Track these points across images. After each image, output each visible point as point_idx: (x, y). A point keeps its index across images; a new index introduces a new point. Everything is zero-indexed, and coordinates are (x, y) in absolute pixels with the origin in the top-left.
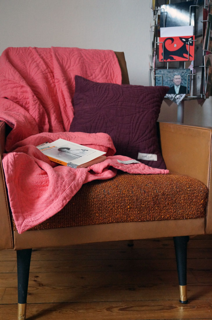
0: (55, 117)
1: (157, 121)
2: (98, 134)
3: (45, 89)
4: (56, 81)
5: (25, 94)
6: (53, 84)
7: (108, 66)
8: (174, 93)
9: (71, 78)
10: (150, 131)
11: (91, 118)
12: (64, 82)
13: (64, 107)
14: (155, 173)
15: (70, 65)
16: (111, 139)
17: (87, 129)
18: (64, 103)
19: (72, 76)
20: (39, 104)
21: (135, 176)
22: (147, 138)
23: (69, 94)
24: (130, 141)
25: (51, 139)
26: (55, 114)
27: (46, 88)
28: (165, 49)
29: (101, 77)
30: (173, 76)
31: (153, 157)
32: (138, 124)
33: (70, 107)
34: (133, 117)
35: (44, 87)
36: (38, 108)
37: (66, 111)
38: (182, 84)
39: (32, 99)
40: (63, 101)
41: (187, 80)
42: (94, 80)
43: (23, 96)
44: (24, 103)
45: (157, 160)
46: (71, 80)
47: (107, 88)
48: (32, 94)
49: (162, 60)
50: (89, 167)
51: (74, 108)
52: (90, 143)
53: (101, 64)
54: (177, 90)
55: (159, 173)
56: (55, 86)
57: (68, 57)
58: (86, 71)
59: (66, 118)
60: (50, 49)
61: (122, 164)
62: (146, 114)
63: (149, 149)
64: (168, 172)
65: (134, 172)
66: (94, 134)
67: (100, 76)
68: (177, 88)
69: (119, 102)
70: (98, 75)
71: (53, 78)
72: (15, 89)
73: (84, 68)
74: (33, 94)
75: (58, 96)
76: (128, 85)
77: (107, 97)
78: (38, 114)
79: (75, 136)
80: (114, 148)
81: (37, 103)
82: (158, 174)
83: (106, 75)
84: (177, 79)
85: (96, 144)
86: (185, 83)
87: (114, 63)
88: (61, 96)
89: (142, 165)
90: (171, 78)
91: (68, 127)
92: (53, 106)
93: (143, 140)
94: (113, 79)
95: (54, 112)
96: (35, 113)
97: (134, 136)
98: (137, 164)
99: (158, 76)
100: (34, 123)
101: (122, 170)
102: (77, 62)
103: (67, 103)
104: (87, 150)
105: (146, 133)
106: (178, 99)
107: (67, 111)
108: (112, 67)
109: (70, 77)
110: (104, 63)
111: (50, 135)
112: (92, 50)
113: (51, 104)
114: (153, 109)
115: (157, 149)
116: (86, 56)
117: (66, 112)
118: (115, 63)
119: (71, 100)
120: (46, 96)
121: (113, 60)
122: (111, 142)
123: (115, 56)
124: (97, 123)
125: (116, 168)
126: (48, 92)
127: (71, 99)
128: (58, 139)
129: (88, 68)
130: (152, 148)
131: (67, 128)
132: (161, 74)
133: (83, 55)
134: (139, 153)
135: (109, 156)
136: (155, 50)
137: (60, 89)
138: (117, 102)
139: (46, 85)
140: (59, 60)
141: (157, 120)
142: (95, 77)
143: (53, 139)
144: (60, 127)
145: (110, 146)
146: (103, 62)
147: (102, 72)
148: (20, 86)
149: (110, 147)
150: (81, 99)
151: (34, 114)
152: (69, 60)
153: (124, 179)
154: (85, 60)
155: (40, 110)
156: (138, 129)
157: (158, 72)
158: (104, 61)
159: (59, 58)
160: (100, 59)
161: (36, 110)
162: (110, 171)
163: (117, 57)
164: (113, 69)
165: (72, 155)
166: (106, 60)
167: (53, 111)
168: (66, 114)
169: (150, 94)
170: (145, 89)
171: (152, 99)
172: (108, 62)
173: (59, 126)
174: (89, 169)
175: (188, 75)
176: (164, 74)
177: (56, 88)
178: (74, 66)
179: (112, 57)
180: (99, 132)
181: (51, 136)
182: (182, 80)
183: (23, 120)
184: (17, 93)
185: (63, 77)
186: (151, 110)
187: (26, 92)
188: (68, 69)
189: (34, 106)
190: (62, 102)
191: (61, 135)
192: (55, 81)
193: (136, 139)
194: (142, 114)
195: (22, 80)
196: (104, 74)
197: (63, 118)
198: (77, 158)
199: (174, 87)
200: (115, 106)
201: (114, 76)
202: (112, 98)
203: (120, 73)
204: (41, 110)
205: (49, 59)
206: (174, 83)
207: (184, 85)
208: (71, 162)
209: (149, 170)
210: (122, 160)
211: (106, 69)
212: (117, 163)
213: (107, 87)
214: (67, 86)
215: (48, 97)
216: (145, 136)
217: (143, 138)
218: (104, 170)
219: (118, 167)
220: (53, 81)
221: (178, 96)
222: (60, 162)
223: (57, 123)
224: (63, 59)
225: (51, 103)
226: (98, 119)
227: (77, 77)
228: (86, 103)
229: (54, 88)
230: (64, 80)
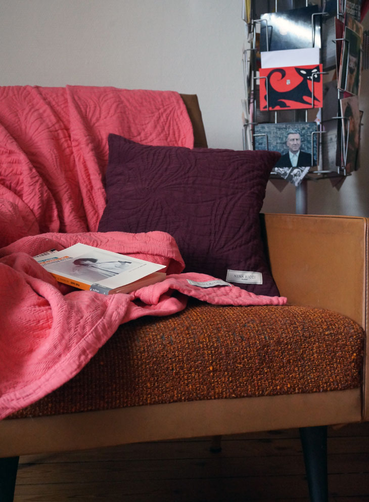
0: (70, 208)
1: (261, 212)
2: (150, 233)
3: (54, 158)
4: (74, 144)
5: (15, 166)
6: (68, 150)
7: (169, 118)
8: (289, 165)
9: (102, 139)
10: (248, 230)
11: (137, 207)
12: (88, 145)
13: (89, 190)
14: (262, 304)
15: (100, 117)
16: (174, 242)
18: (88, 183)
19: (104, 135)
20: (40, 184)
21: (221, 308)
22: (243, 242)
23: (97, 167)
24: (211, 247)
25: (60, 244)
26: (70, 203)
27: (55, 156)
28: (270, 89)
29: (156, 138)
30: (286, 135)
31: (256, 278)
32: (225, 216)
33: (99, 190)
34: (216, 205)
35: (52, 155)
36: (39, 191)
37: (91, 197)
38: (303, 149)
39: (28, 174)
40: (86, 180)
41: (312, 142)
42: (144, 143)
43: (12, 170)
44: (15, 182)
45: (262, 284)
46: (102, 142)
47: (168, 153)
48: (28, 165)
49: (265, 107)
50: (133, 293)
51: (106, 191)
52: (135, 250)
53: (156, 114)
54: (294, 159)
55: (268, 302)
56: (72, 153)
57: (97, 103)
58: (129, 127)
59: (93, 211)
60: (63, 89)
61: (197, 288)
62: (239, 199)
63: (248, 263)
64: (285, 302)
65: (221, 302)
66: (143, 234)
67: (154, 135)
68: (293, 156)
69: (188, 177)
70: (151, 134)
71: (68, 138)
73: (126, 122)
74: (31, 166)
75: (77, 171)
76: (205, 149)
77: (166, 170)
78: (39, 202)
79: (107, 240)
80: (181, 260)
81: (37, 181)
82: (267, 305)
83: (166, 134)
84: (294, 140)
85: (146, 252)
86: (308, 148)
87: (179, 114)
88: (83, 170)
89: (236, 290)
90: (282, 140)
91: (95, 226)
92: (67, 187)
93: (235, 246)
94: (179, 140)
95: (70, 198)
96: (33, 199)
97: (217, 240)
98: (226, 288)
99: (258, 136)
100: (31, 217)
101: (197, 297)
102: (112, 111)
103: (93, 182)
104: (130, 263)
105: (241, 233)
106: (295, 175)
107: (94, 197)
108: (175, 120)
109: (100, 137)
110: (162, 114)
111: (59, 238)
112: (139, 91)
113: (64, 184)
114: (252, 190)
115: (262, 264)
116: (128, 100)
117: (91, 199)
118: (181, 114)
119: (101, 177)
120: (56, 169)
121: (177, 108)
122: (176, 249)
123: (181, 102)
124: (148, 215)
125: (186, 293)
126: (58, 164)
127: (101, 175)
128: (75, 244)
129: (132, 121)
130: (253, 260)
131: (94, 228)
132: (264, 132)
133: (123, 99)
134: (228, 270)
135: (172, 274)
136: (252, 92)
137: (82, 158)
138: (185, 178)
139: (55, 150)
140: (80, 108)
141: (260, 209)
142: (146, 138)
143: (64, 245)
144: (81, 225)
145: (174, 255)
146: (160, 111)
147: (159, 128)
148: (7, 152)
149: (174, 258)
150: (121, 174)
151: (31, 202)
152: (98, 108)
153: (202, 315)
154: (127, 107)
155: (42, 194)
156: (225, 227)
157: (260, 128)
158: (162, 110)
159: (79, 103)
160: (154, 107)
161: (35, 195)
162: (173, 299)
163: (185, 103)
164: (179, 123)
165: (99, 271)
166: (165, 107)
167: (67, 197)
168: (92, 202)
169: (247, 163)
170: (237, 155)
171: (249, 172)
172: (168, 111)
173: (79, 223)
174: (132, 295)
175: (313, 133)
176: (270, 132)
177: (74, 156)
178: (108, 118)
179: (175, 103)
180: (152, 231)
181: (62, 239)
182: (302, 141)
183: (9, 211)
185: (86, 136)
186: (249, 192)
187: (18, 162)
188: (96, 122)
189: (32, 188)
190: (85, 182)
191: (80, 237)
192: (71, 143)
193: (222, 245)
194: (232, 198)
195: (9, 141)
196: (162, 132)
197: (87, 210)
198: (111, 276)
199: (288, 155)
200: (182, 185)
201: (179, 136)
202: (178, 170)
203: (191, 131)
204: (45, 195)
205: (63, 106)
206: (288, 147)
207: (306, 150)
208: (97, 283)
209: (250, 298)
210: (196, 281)
211: (166, 124)
212: (188, 285)
213: (166, 153)
214: (94, 152)
215: (59, 171)
216: (239, 239)
217: (235, 242)
218: (162, 297)
219: (190, 291)
220: (68, 144)
221: (296, 171)
222: (77, 284)
223: (75, 218)
224: (87, 106)
225: (65, 182)
226: (151, 209)
227: (112, 137)
228: (128, 181)
229: (70, 157)
230: (89, 142)
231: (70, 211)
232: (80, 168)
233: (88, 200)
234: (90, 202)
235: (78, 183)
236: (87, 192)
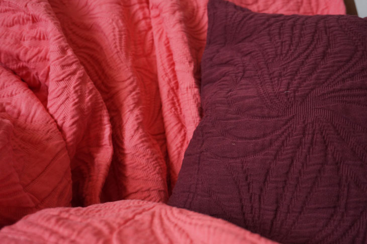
0: (136, 123)
3: (117, 33)
4: (153, 13)
6: (143, 23)
9: (198, 8)
11: (264, 135)
12: (174, 13)
13: (172, 89)
17: (247, 179)
18: (171, 76)
20: (80, 78)
23: (186, 50)
26: (137, 112)
27: (120, 31)
33: (189, 91)
35: (114, 29)
36: (76, 92)
37: (175, 100)
39: (58, 59)
40: (169, 71)
43: (39, 52)
44: (42, 73)
46: (198, 11)
48: (60, 42)
51: (200, 92)
56: (150, 28)
59: (177, 124)
71: (145, 5)
72: (16, 28)
74: (64, 44)
75: (155, 56)
78: (74, 113)
81: (74, 73)
88: (165, 55)
91: (179, 153)
92: (134, 84)
95: (137, 104)
96: (63, 107)
107: (181, 101)
109: (195, 5)
113: (129, 78)
117: (176, 103)
119: (192, 68)
120: (118, 52)
126: (123, 43)
127: (192, 64)
131: (176, 157)
137: (164, 35)
139: (120, 21)
142: (267, 7)
144: (153, 154)
148: (28, 20)
150: (227, 63)
151: (59, 112)
155: (81, 97)
161: (67, 98)
167: (131, 102)
168: (176, 109)
177: (152, 33)
184: (18, 41)
190: (166, 74)
192: (150, 13)
197: (167, 124)
204: (88, 98)
214: (183, 25)
215: (123, 56)
220: (144, 14)
223: (142, 142)
225: (130, 74)
226: (298, 145)
228: (242, 77)
229: (146, 34)
230: (176, 8)
231: (135, 127)
232: (160, 53)
233: (170, 106)
234: (173, 109)
235: (156, 76)
236: (169, 91)
